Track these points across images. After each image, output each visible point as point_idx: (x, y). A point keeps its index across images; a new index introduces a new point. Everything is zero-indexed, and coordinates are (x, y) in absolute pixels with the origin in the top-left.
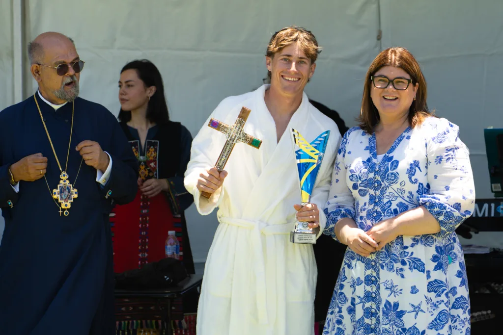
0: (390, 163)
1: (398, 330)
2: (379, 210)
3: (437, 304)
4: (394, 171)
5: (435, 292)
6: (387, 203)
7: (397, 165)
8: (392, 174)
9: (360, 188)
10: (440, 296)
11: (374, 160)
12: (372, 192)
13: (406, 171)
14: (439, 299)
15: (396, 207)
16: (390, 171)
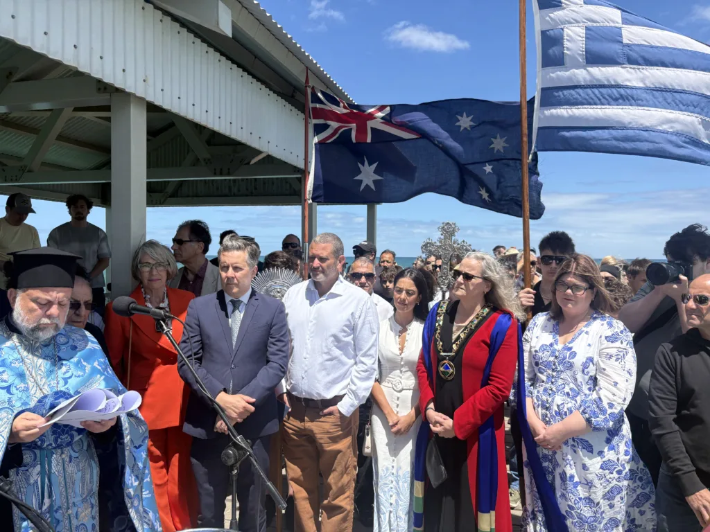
0: (569, 353)
1: (576, 499)
2: (554, 389)
3: (610, 480)
4: (571, 361)
5: (609, 470)
6: (562, 385)
7: (574, 356)
8: (569, 362)
9: (540, 366)
10: (612, 473)
11: (555, 346)
12: (550, 372)
13: (581, 363)
14: (612, 476)
15: (569, 391)
16: (567, 359)
